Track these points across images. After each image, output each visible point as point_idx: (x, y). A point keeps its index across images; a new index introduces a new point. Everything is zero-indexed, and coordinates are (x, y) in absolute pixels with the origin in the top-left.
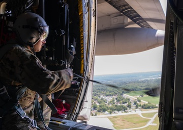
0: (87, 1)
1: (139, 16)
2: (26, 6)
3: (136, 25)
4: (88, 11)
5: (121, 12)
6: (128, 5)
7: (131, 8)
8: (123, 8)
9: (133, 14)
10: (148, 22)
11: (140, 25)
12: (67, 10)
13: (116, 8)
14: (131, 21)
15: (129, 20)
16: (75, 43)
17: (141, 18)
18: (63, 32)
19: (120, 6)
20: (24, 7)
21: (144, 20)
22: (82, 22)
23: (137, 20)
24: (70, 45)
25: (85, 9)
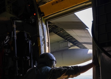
0: (43, 38)
1: (77, 41)
2: (4, 41)
3: (76, 46)
4: (44, 43)
5: (66, 39)
6: (69, 35)
7: (72, 37)
8: (67, 37)
9: (73, 40)
10: (83, 44)
11: (78, 47)
12: (30, 44)
13: (62, 37)
14: (72, 44)
15: (71, 44)
16: (36, 64)
17: (78, 42)
18: (28, 58)
19: (65, 36)
20: (4, 43)
21: (81, 43)
22: (41, 50)
23: (77, 43)
24: (33, 65)
25: (42, 43)
